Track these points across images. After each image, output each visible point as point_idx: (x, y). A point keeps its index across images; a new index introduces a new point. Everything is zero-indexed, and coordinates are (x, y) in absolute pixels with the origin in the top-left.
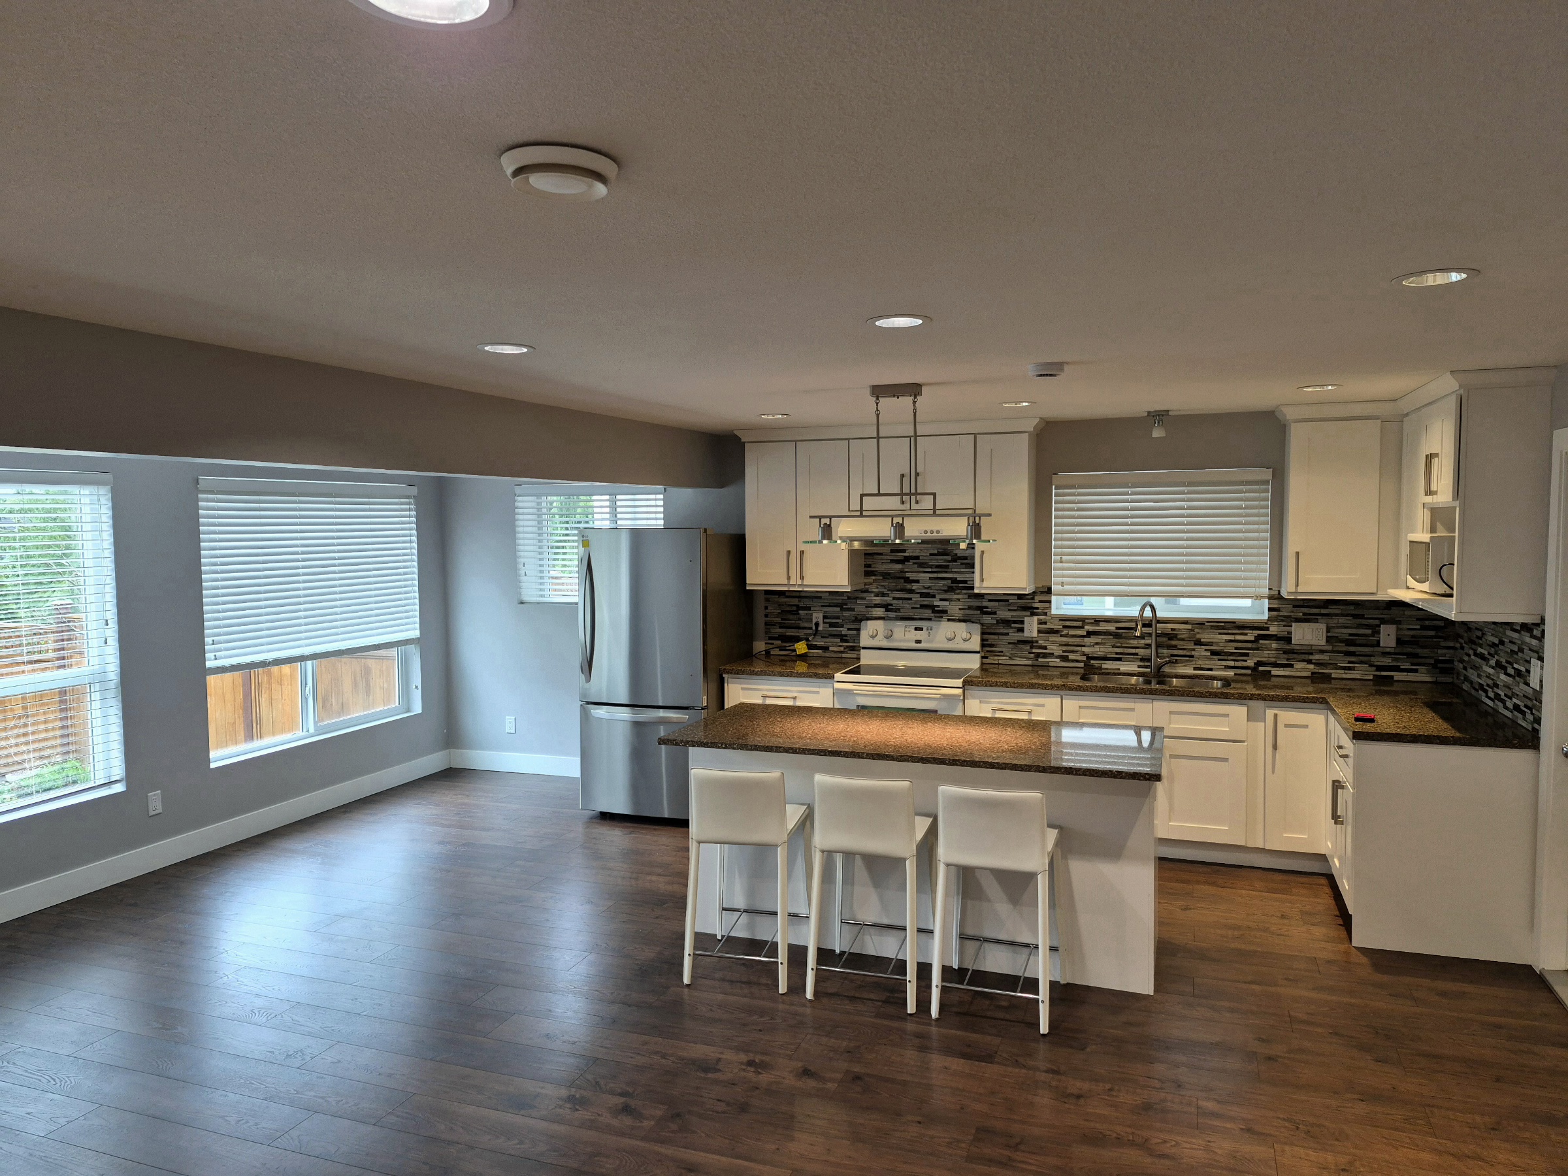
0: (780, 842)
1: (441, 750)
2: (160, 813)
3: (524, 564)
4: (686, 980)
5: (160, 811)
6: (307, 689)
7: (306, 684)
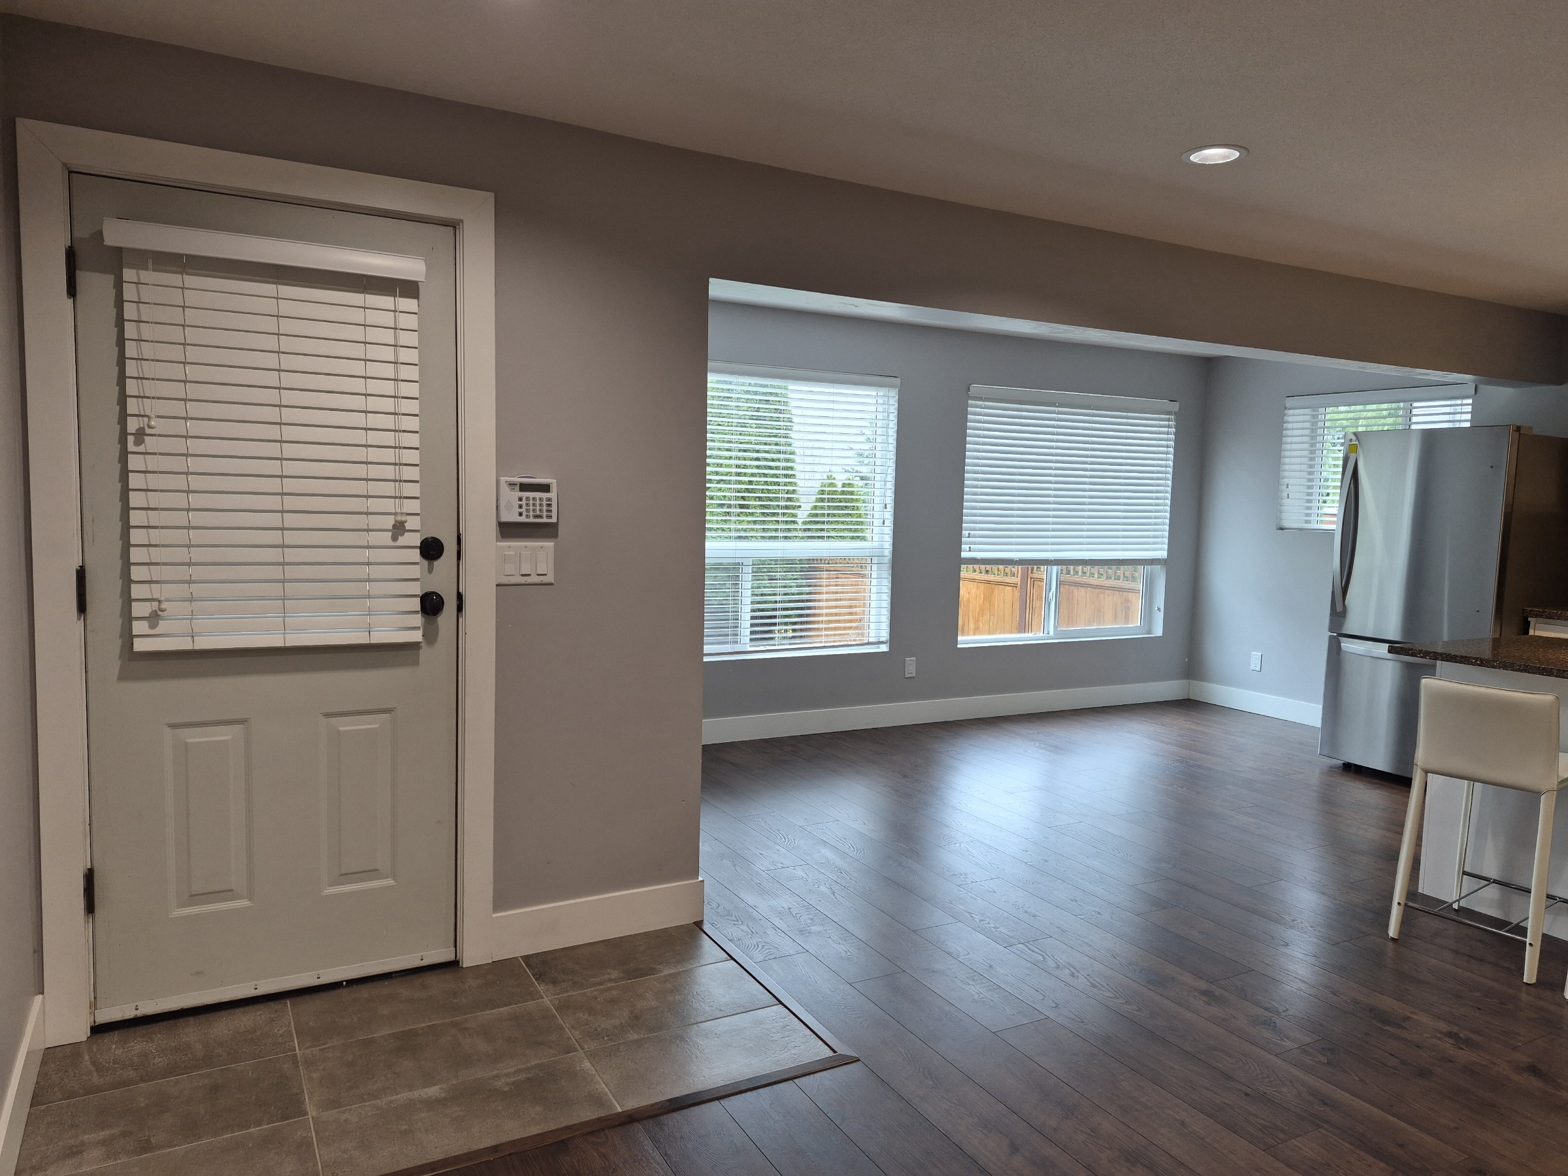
0: (1544, 788)
1: (1178, 679)
2: (914, 677)
3: (1288, 484)
4: (1392, 932)
5: (914, 675)
6: (1051, 593)
7: (1050, 589)
